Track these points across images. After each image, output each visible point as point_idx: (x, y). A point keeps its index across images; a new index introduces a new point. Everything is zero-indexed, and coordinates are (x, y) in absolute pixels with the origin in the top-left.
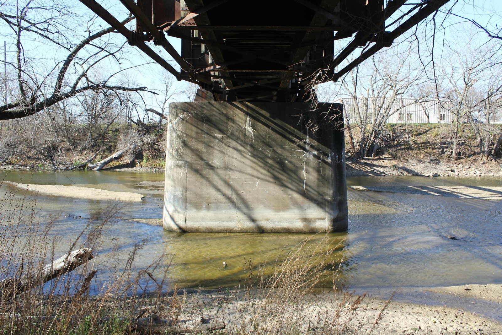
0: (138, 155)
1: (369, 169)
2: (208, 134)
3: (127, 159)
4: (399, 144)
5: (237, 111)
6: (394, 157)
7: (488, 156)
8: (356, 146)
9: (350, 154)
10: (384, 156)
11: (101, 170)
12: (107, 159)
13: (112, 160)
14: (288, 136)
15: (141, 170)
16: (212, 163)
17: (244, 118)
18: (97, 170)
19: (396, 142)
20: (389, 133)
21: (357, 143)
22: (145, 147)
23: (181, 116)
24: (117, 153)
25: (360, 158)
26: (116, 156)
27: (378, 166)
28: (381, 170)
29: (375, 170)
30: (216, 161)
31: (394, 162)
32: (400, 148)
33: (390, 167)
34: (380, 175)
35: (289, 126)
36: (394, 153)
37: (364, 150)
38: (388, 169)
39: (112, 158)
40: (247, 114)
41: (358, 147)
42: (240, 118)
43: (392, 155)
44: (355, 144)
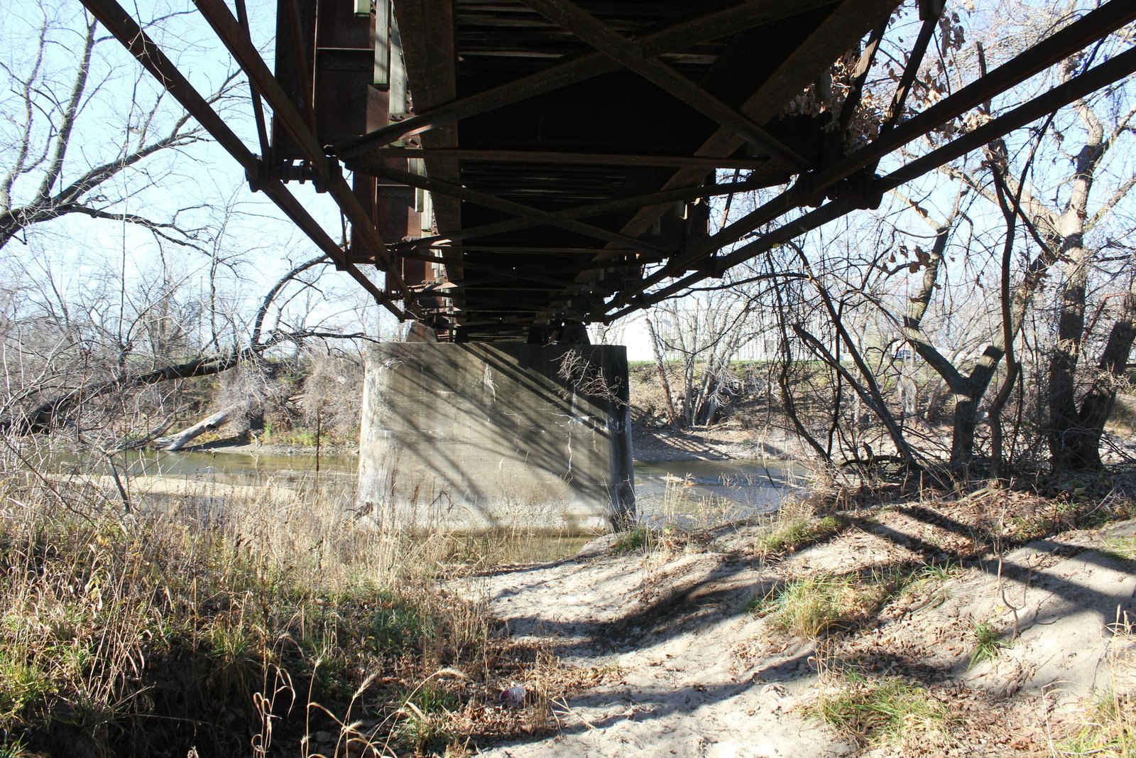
0: (256, 422)
1: (700, 448)
2: (427, 390)
3: (232, 430)
4: (757, 401)
5: (471, 356)
6: (746, 426)
7: (917, 422)
8: (676, 404)
9: (664, 420)
10: (728, 423)
11: (179, 449)
12: (192, 429)
13: (201, 431)
14: (546, 393)
15: (262, 450)
16: (434, 432)
17: (481, 367)
18: (173, 450)
19: (751, 397)
20: (738, 383)
21: (679, 398)
22: (269, 405)
23: (387, 363)
24: (213, 416)
25: (683, 427)
26: (212, 423)
27: (718, 443)
28: (723, 449)
29: (711, 449)
30: (439, 431)
31: (746, 435)
32: (758, 408)
33: (739, 444)
34: (718, 459)
35: (547, 379)
36: (747, 417)
37: (691, 412)
38: (735, 448)
39: (202, 427)
40: (486, 361)
41: (680, 407)
42: (475, 366)
43: (742, 421)
44: (674, 400)
